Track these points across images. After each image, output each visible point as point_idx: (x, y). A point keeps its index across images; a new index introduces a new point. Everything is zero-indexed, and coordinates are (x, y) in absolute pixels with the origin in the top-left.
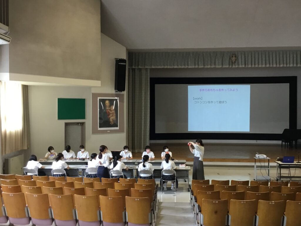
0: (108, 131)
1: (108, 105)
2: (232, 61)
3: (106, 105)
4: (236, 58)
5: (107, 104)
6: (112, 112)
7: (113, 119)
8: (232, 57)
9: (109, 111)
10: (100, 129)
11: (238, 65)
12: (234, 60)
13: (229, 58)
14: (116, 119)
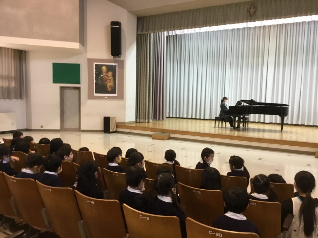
0: (105, 98)
1: (105, 71)
2: (250, 14)
3: (103, 71)
5: (104, 69)
7: (110, 86)
10: (96, 95)
11: (257, 18)
12: (252, 13)
13: (246, 9)
14: (114, 85)
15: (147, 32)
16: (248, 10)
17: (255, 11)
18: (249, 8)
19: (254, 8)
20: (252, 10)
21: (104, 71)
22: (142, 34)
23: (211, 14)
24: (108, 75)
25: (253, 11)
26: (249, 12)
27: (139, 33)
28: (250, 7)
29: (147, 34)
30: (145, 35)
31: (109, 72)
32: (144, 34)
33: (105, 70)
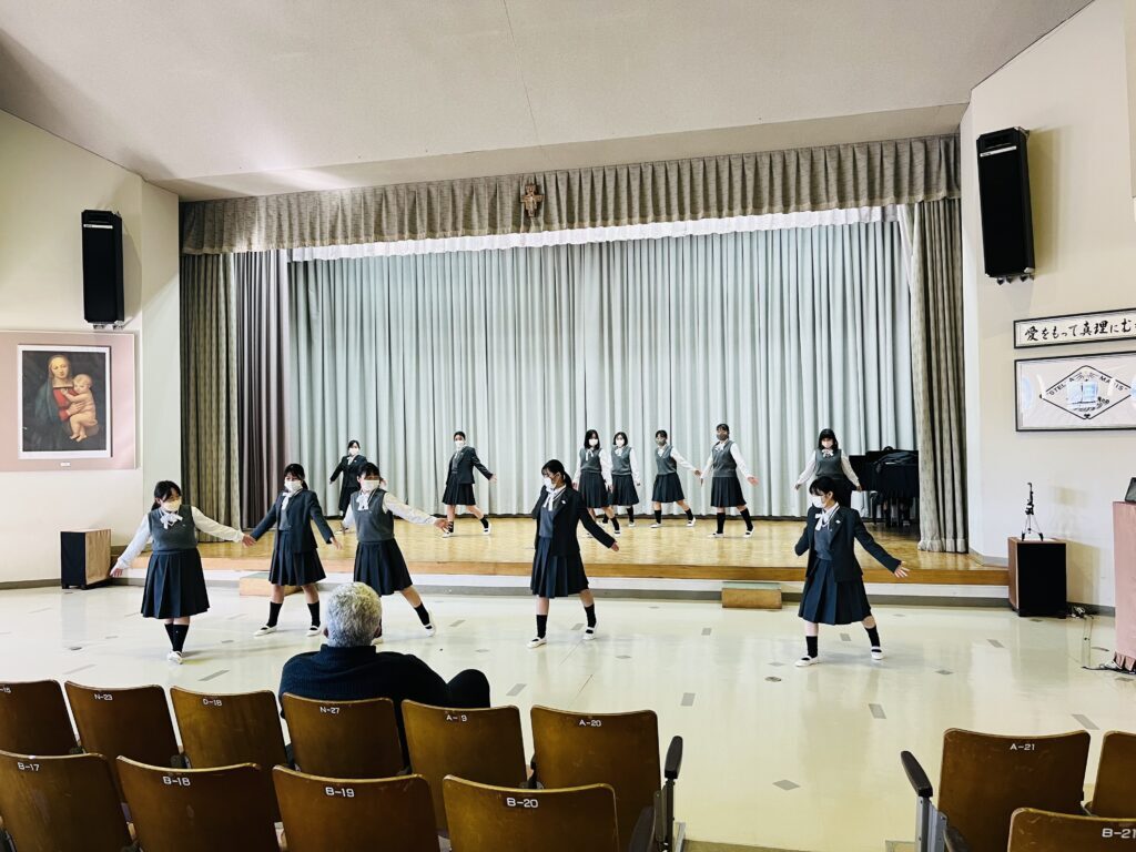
0: (63, 464)
1: (62, 373)
2: (526, 211)
3: (53, 375)
4: (539, 198)
5: (56, 368)
6: (77, 398)
7: (81, 424)
8: (526, 193)
9: (65, 392)
10: (26, 456)
11: (545, 223)
12: (531, 208)
14: (96, 422)
15: (216, 250)
16: (520, 199)
17: (539, 204)
18: (523, 192)
19: (536, 194)
20: (532, 199)
21: (57, 372)
22: (199, 257)
24: (72, 388)
25: (535, 202)
27: (188, 250)
28: (526, 190)
29: (218, 255)
30: (210, 259)
31: (78, 377)
32: (207, 255)
33: (60, 370)
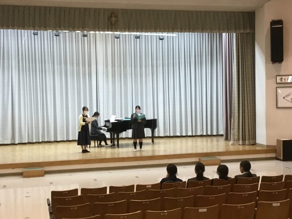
2: (111, 23)
4: (116, 19)
8: (111, 17)
11: (119, 29)
12: (113, 22)
13: (107, 18)
16: (108, 19)
17: (116, 20)
18: (109, 15)
19: (115, 17)
20: (113, 19)
23: (64, 15)
25: (115, 20)
26: (110, 21)
28: (111, 15)
